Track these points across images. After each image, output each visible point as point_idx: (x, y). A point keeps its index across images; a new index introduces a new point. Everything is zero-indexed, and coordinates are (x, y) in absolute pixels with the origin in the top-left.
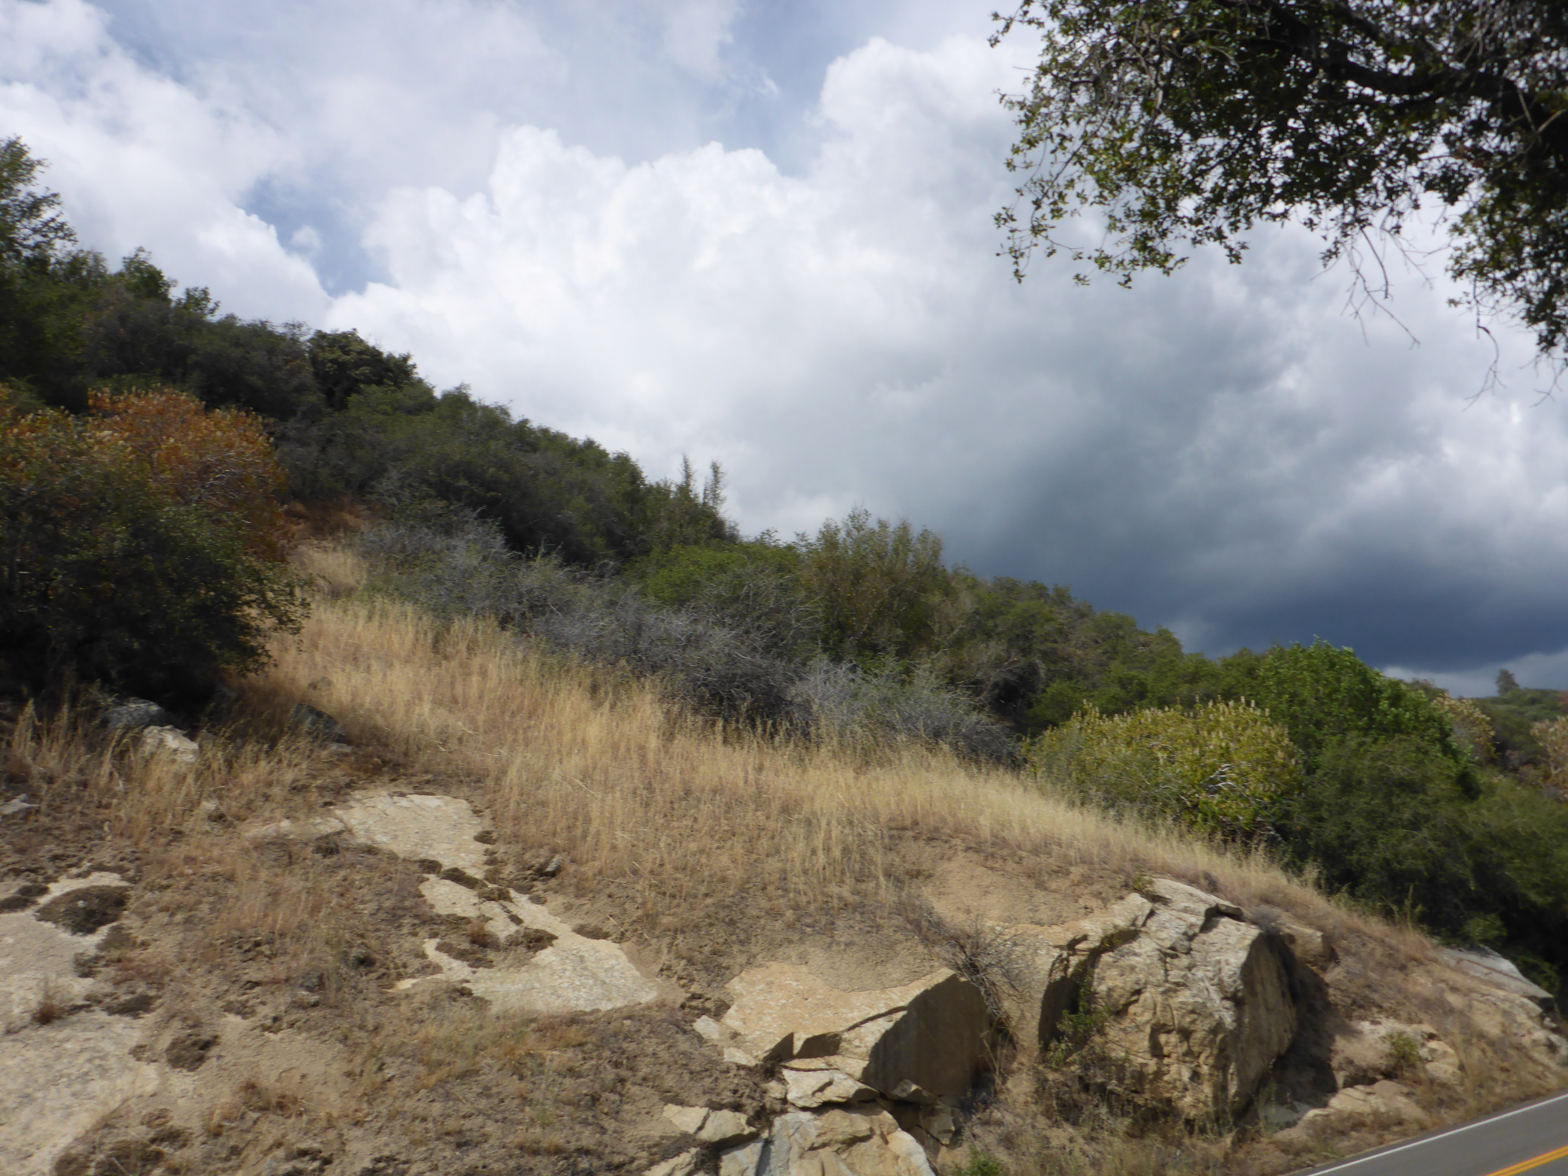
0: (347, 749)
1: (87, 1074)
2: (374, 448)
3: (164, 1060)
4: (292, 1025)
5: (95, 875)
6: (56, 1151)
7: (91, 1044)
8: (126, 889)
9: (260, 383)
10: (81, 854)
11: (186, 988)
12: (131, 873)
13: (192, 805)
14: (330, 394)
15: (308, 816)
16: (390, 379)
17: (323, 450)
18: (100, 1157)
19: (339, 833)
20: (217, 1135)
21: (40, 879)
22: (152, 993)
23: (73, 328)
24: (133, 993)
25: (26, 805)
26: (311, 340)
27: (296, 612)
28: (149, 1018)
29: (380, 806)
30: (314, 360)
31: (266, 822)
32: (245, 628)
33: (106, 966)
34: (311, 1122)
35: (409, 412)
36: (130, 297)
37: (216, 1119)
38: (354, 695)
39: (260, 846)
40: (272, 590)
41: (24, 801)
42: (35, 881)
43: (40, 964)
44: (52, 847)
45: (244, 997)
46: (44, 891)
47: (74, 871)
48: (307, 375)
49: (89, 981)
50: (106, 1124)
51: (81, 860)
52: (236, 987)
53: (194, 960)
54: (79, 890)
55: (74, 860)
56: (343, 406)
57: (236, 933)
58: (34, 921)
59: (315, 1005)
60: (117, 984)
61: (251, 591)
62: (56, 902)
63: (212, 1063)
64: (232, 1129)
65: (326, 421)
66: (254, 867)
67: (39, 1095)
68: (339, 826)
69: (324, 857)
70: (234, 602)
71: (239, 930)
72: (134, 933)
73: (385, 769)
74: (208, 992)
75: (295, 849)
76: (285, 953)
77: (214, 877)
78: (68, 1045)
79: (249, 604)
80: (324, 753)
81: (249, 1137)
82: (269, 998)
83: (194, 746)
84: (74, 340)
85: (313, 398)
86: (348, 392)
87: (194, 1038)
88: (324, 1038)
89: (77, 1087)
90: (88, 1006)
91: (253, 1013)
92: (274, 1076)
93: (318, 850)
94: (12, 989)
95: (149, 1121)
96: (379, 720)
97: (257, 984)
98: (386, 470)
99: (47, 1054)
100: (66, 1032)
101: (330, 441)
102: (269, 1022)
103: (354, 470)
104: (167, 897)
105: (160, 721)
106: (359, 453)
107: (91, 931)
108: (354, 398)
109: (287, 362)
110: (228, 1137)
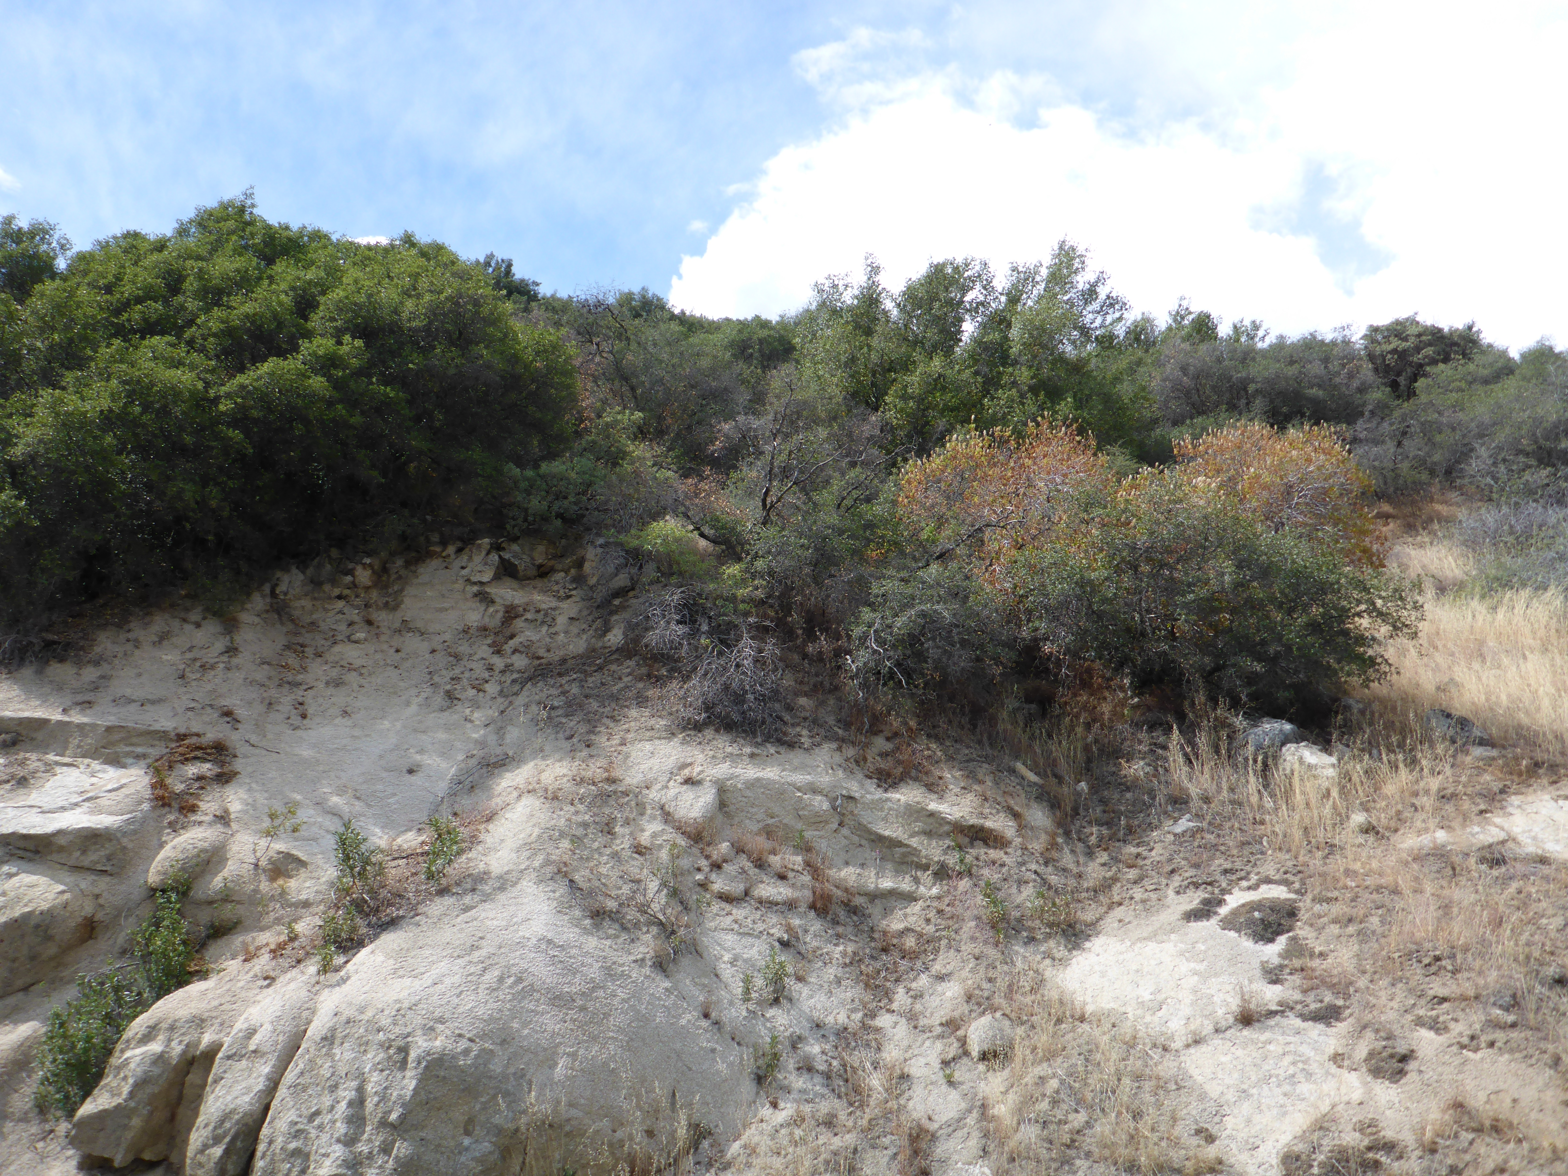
0: (1494, 753)
1: (1293, 1076)
2: (1454, 429)
3: (1364, 1069)
4: (1491, 1044)
5: (1264, 888)
6: (1279, 1146)
7: (1292, 1048)
8: (1295, 901)
9: (1321, 392)
10: (1248, 868)
11: (1373, 1000)
12: (1297, 885)
13: (1341, 819)
14: (1394, 385)
15: (1464, 826)
16: (1456, 353)
17: (1399, 444)
18: (1322, 1157)
19: (1503, 842)
20: (1433, 1152)
21: (1217, 891)
22: (1340, 1003)
23: (1143, 389)
24: (1321, 1001)
25: (1191, 824)
26: (1364, 337)
27: (1408, 615)
28: (1341, 1027)
29: (1544, 811)
30: (1371, 357)
31: (1419, 833)
32: (1361, 640)
33: (1291, 974)
34: (1533, 1150)
35: (1486, 382)
36: (1186, 346)
37: (1428, 1135)
38: (1488, 695)
39: (1419, 858)
40: (1380, 597)
41: (1189, 821)
42: (1213, 893)
43: (1232, 970)
44: (1220, 863)
45: (1434, 1013)
46: (1221, 902)
47: (1244, 884)
48: (1367, 371)
49: (1278, 988)
50: (1322, 1125)
51: (1248, 873)
52: (1423, 1002)
53: (1375, 973)
54: (1252, 902)
55: (1243, 874)
56: (1411, 394)
57: (1414, 947)
58: (1219, 930)
59: (1513, 1025)
60: (1305, 992)
61: (1359, 602)
62: (1235, 913)
63: (1412, 1077)
64: (1448, 1147)
65: (1397, 414)
66: (1417, 879)
67: (1254, 1091)
68: (1502, 836)
69: (1491, 868)
70: (1344, 614)
71: (1416, 943)
72: (1311, 943)
73: (1541, 771)
74: (1394, 1004)
75: (1457, 860)
76: (1470, 969)
77: (1378, 889)
78: (1271, 1047)
79: (1359, 615)
80: (1468, 759)
81: (1468, 1157)
82: (1460, 1015)
83: (1333, 760)
84: (1148, 400)
85: (1378, 394)
86: (1414, 378)
87: (1390, 1051)
88: (1530, 1062)
89: (1287, 1088)
90: (1283, 1012)
91: (1446, 1029)
92: (1482, 1096)
93: (1483, 860)
94: (1213, 992)
95: (1363, 1128)
96: (1525, 720)
97: (1444, 1000)
98: (1472, 450)
99: (1254, 1054)
100: (1267, 1035)
101: (1404, 433)
102: (1465, 1040)
103: (1437, 457)
104: (1336, 909)
105: (1298, 739)
106: (1438, 438)
107: (1271, 940)
108: (1421, 383)
109: (1343, 366)
110: (1446, 1156)
